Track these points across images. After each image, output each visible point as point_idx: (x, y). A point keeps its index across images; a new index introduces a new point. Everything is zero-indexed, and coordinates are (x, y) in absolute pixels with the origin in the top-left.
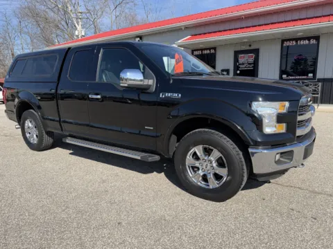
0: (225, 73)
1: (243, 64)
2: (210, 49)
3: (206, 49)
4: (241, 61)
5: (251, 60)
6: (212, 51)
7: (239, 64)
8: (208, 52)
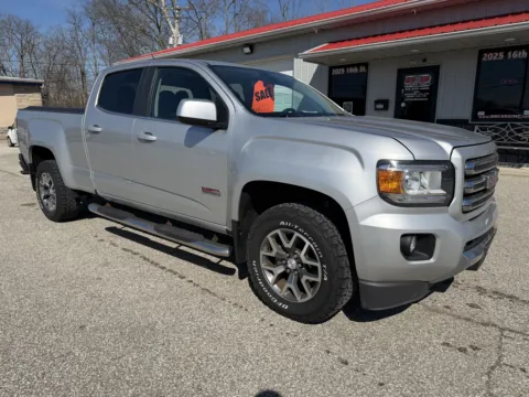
0: (381, 106)
1: (411, 92)
2: (358, 65)
3: (353, 66)
4: (408, 86)
5: (426, 85)
6: (363, 69)
7: (405, 92)
8: (355, 70)
